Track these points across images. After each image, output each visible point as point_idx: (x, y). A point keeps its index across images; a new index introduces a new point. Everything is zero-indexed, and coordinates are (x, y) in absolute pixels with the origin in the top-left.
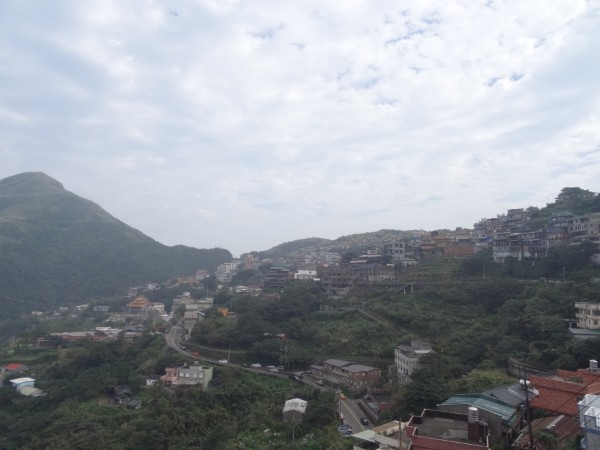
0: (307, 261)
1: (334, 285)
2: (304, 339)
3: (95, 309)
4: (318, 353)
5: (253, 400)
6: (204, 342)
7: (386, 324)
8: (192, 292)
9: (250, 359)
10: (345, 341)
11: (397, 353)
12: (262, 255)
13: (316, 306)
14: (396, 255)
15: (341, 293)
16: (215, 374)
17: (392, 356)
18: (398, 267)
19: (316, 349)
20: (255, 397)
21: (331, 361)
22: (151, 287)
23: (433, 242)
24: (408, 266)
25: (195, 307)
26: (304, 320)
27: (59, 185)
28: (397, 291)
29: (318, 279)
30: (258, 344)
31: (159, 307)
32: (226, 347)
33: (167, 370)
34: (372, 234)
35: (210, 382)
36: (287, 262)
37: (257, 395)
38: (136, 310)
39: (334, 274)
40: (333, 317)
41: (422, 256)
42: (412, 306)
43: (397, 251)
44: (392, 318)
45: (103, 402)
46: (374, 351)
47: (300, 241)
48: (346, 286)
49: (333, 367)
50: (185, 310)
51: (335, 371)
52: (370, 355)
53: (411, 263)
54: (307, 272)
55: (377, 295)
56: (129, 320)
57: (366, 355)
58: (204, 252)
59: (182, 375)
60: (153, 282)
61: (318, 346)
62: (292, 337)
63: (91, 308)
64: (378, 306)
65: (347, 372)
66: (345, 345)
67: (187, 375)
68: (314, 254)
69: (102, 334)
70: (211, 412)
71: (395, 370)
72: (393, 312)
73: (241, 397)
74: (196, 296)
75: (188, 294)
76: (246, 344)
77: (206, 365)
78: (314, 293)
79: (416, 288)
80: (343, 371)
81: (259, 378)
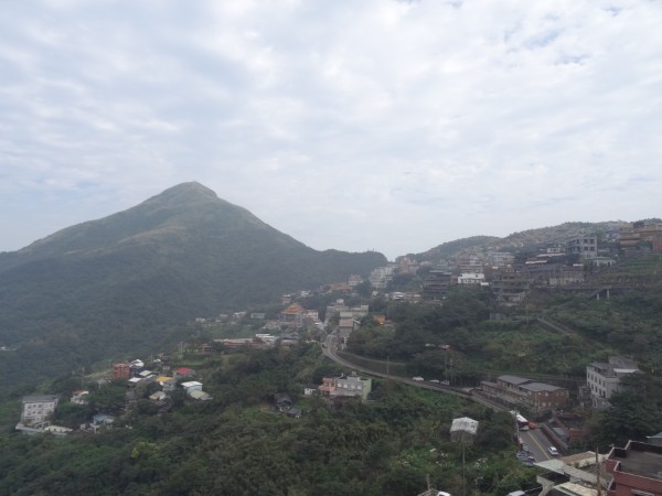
0: (473, 263)
1: (506, 291)
2: (472, 351)
3: (252, 316)
4: (488, 367)
5: (416, 416)
6: (361, 353)
7: (574, 335)
8: (346, 298)
9: (411, 372)
10: (521, 355)
11: (590, 371)
12: (419, 257)
13: (486, 314)
14: (586, 253)
15: (515, 299)
16: (374, 386)
17: (584, 375)
18: (589, 268)
19: (486, 363)
20: (419, 413)
21: (506, 378)
22: (304, 294)
23: (637, 235)
24: (602, 266)
25: (350, 314)
26: (470, 330)
27: (212, 193)
28: (588, 296)
29: (487, 284)
30: (419, 356)
31: (313, 315)
32: (384, 358)
33: (324, 379)
34: (552, 229)
35: (370, 394)
36: (449, 265)
37: (419, 411)
38: (291, 317)
39: (506, 278)
40: (506, 328)
41: (622, 253)
42: (610, 314)
43: (586, 249)
44: (582, 329)
45: (265, 409)
46: (559, 368)
47: (463, 240)
48: (522, 291)
49: (509, 384)
50: (340, 318)
51: (510, 389)
52: (555, 372)
53: (606, 262)
54: (473, 276)
55: (563, 301)
56: (284, 327)
57: (549, 372)
58: (356, 255)
59: (339, 385)
60: (306, 289)
61: (489, 360)
62: (458, 349)
63: (248, 315)
64: (563, 314)
65: (526, 391)
66: (521, 359)
67: (346, 386)
68: (481, 255)
69: (259, 341)
70: (371, 425)
71: (589, 391)
72: (582, 322)
73: (402, 412)
74: (351, 304)
75: (341, 301)
76: (405, 356)
77: (364, 377)
78: (481, 300)
79: (613, 292)
80: (521, 389)
81: (422, 393)
